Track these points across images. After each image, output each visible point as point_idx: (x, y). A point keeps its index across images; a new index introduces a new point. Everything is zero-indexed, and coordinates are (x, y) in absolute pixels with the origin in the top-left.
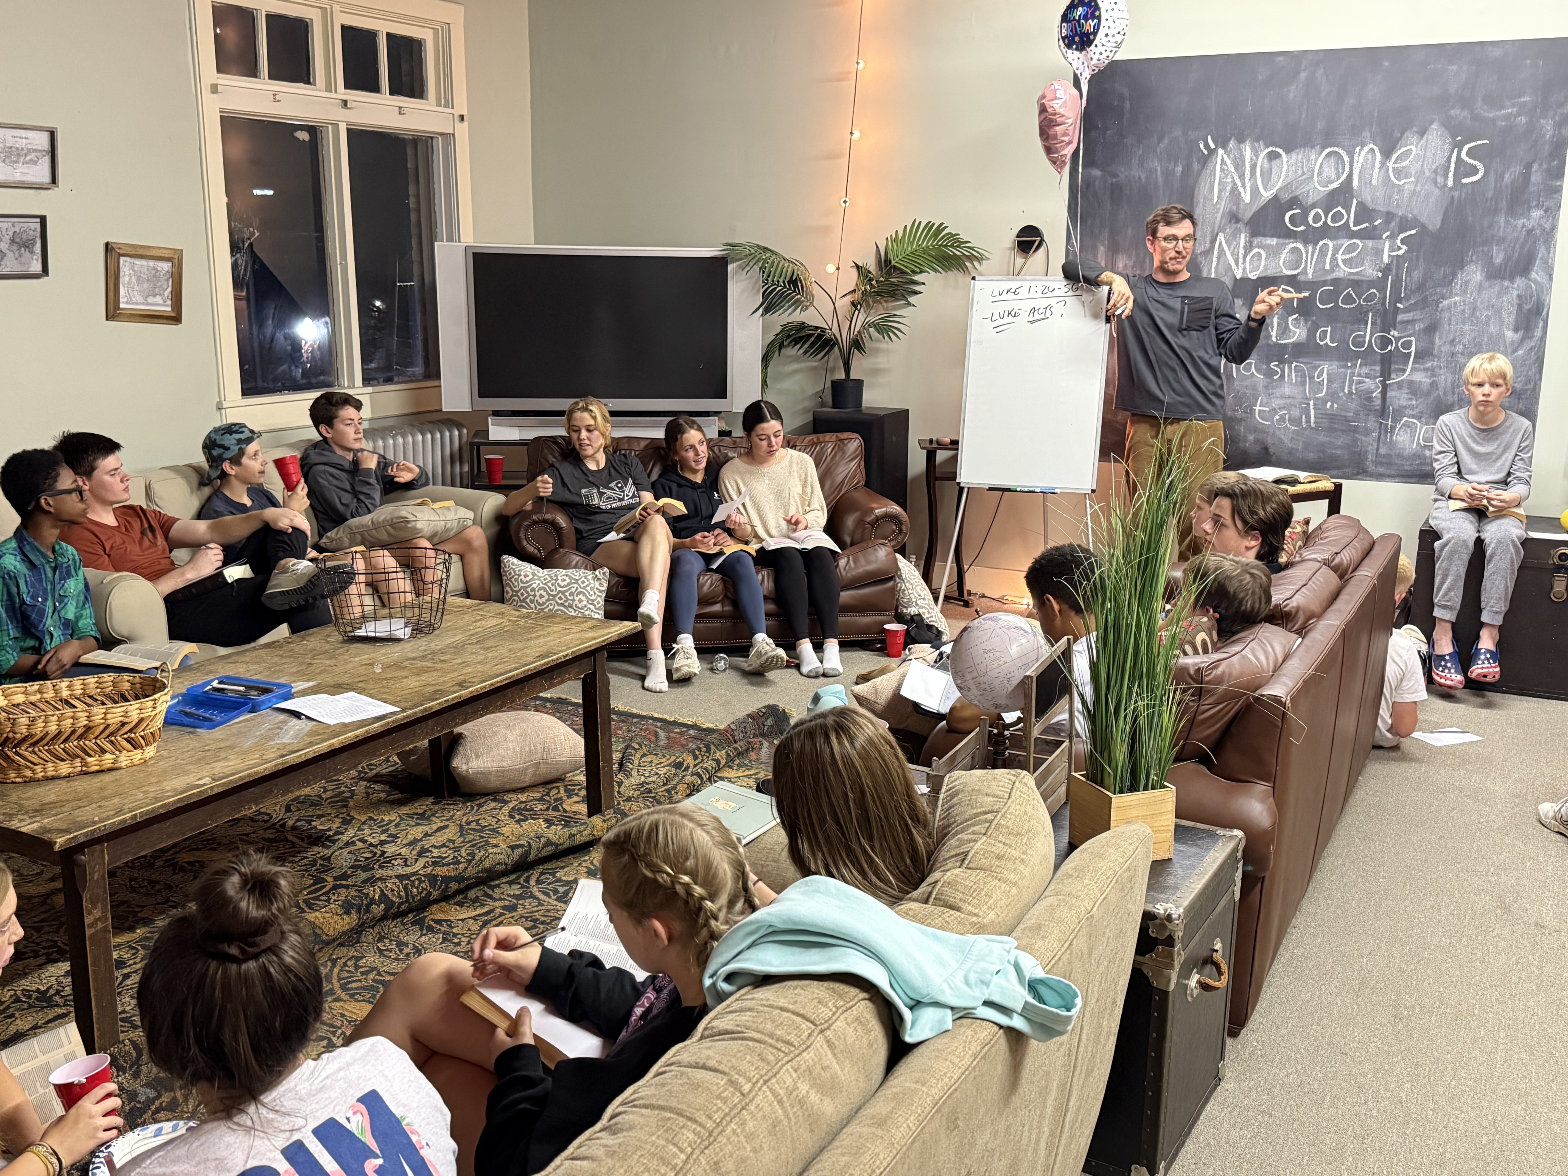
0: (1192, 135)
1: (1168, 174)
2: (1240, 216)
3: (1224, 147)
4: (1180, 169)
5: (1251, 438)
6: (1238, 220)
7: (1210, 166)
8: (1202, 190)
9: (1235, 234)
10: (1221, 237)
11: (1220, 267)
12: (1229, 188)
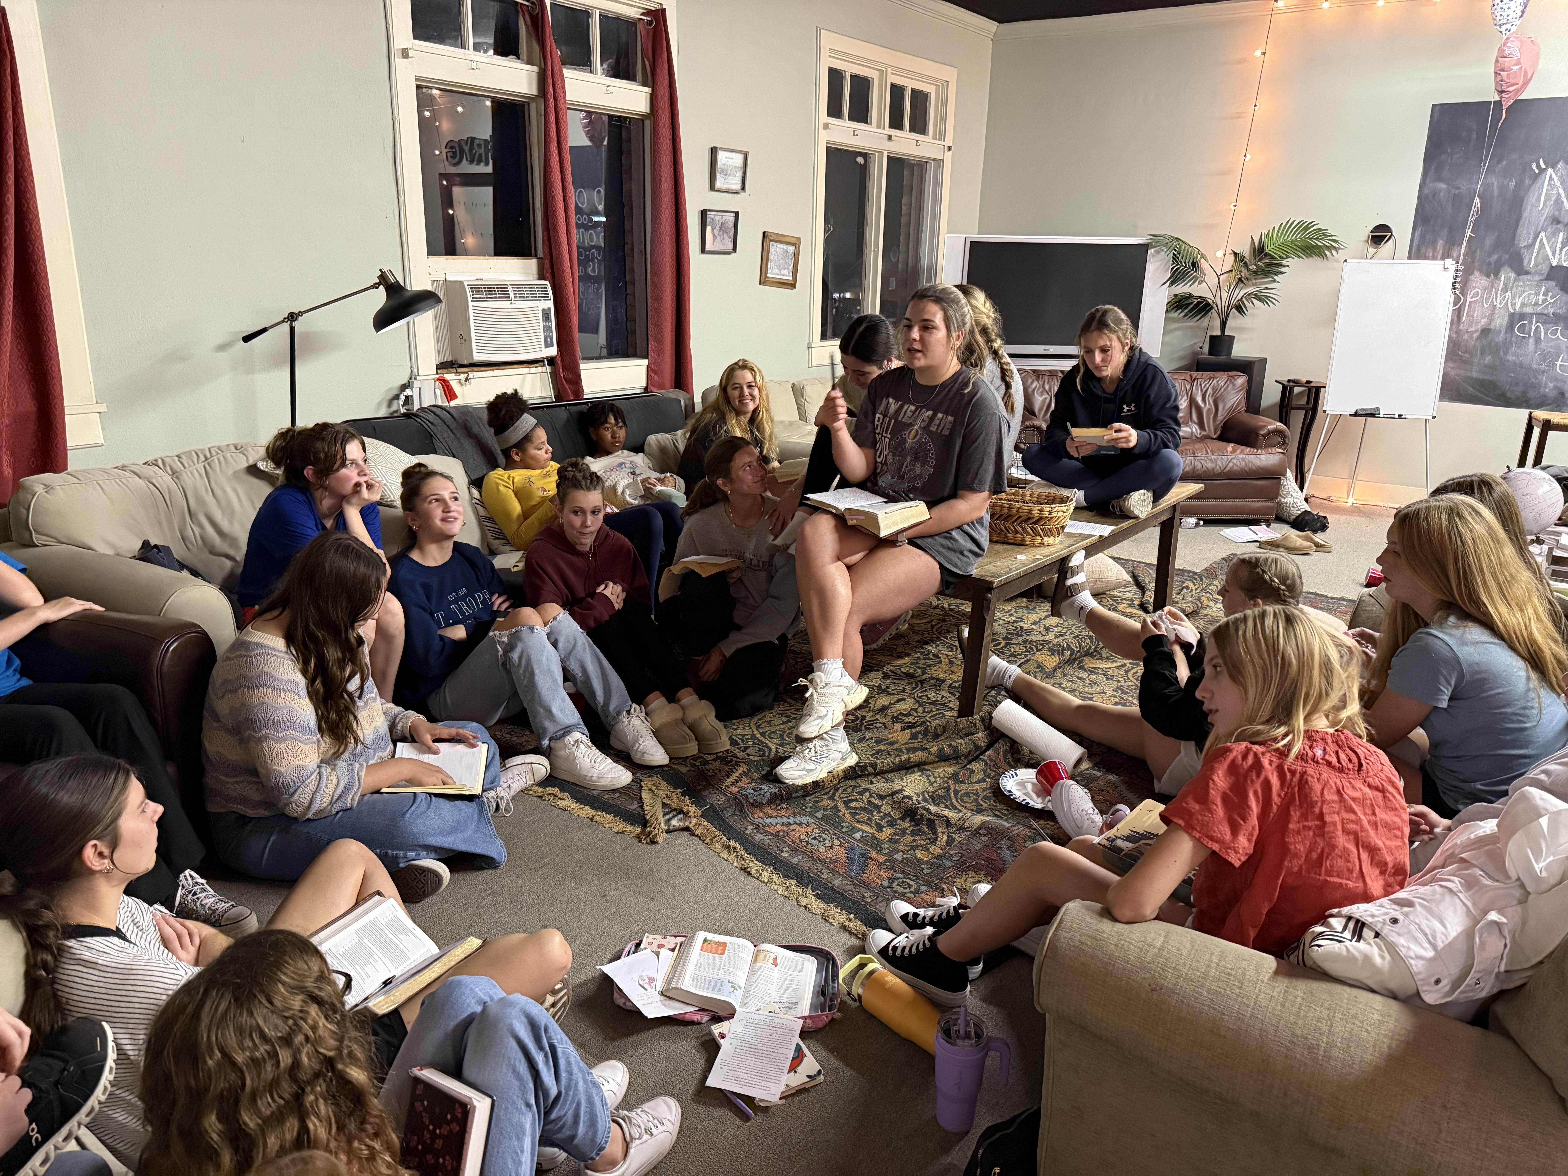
0: (1527, 158)
1: (1503, 188)
2: (1561, 219)
3: (1553, 168)
4: (1514, 183)
5: (1551, 385)
6: (1558, 222)
7: (1539, 181)
8: (1531, 200)
9: (1555, 233)
10: (1543, 234)
11: (1540, 257)
12: (1554, 198)
